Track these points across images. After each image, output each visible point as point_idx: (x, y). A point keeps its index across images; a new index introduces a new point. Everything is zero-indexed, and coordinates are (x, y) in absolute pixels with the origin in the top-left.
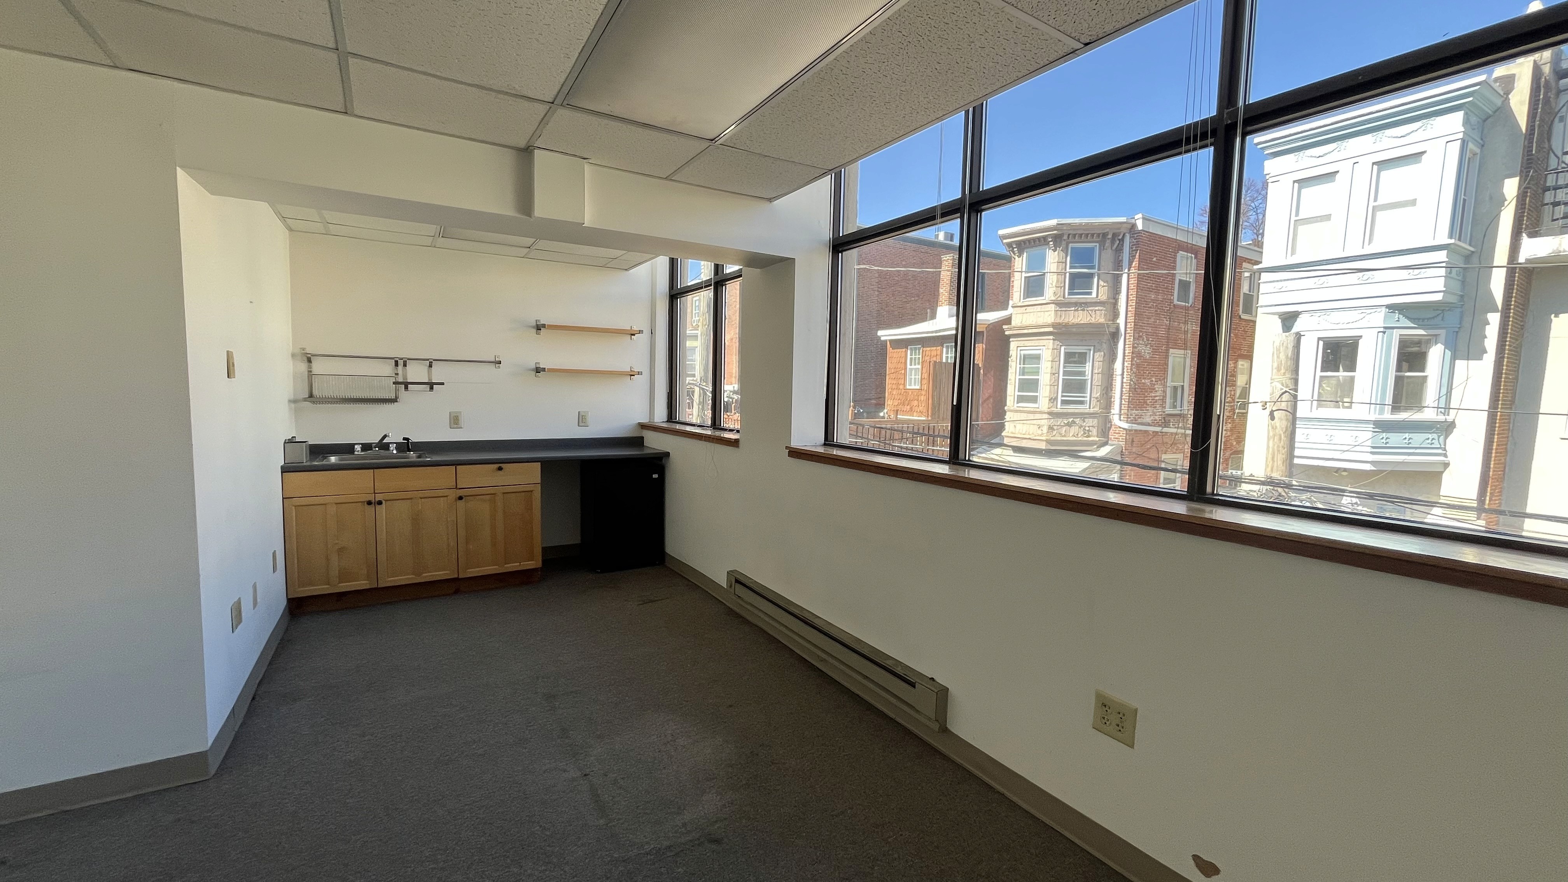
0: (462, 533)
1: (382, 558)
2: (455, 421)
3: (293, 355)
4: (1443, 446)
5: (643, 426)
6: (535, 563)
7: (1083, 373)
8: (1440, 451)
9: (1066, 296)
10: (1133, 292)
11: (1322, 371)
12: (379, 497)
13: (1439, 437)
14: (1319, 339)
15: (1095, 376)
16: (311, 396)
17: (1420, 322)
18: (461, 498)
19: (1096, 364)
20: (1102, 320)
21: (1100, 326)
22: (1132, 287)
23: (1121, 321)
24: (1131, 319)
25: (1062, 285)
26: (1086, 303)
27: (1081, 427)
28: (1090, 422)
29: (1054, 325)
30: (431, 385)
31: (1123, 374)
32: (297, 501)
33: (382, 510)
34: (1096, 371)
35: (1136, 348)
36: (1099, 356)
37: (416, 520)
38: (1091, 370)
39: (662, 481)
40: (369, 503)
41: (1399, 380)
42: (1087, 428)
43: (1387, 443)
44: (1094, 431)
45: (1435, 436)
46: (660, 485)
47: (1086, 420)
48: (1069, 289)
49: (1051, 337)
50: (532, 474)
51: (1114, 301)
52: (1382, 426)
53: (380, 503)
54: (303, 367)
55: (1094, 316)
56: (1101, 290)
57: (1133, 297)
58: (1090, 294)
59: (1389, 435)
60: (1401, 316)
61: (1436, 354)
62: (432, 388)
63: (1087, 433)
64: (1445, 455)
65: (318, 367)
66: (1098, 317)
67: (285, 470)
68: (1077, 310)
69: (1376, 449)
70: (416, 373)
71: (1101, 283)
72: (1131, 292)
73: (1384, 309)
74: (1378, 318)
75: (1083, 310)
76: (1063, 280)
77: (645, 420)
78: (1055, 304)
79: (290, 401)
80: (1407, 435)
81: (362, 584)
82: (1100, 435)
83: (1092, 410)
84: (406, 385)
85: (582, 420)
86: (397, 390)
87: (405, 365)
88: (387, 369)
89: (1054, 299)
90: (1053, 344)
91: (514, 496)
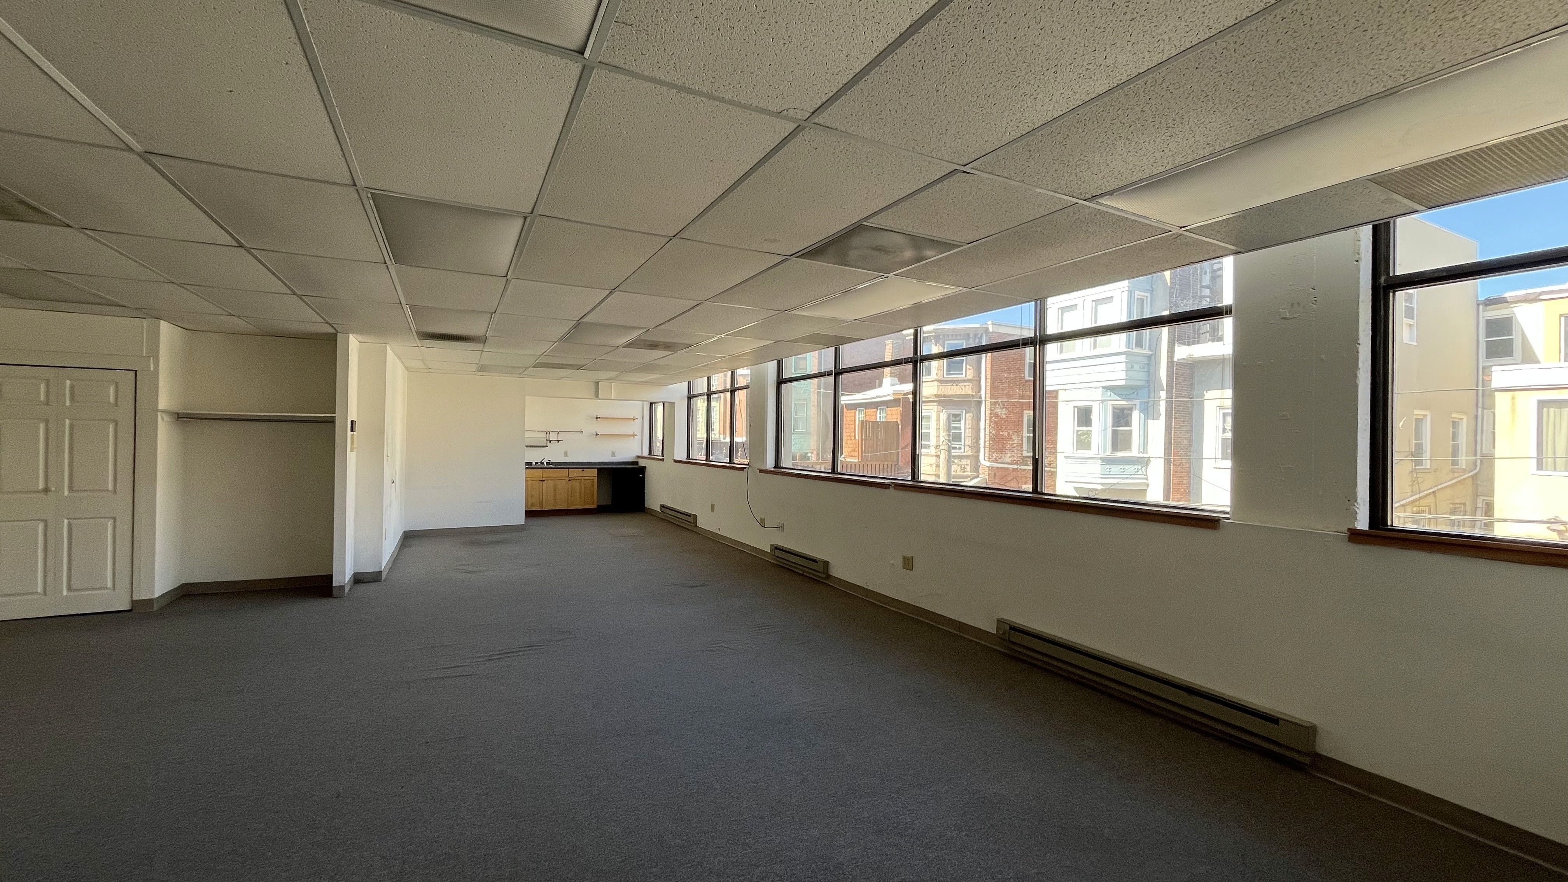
0: (570, 493)
1: (544, 500)
2: (566, 454)
4: (1145, 473)
5: (638, 457)
6: (594, 506)
7: (959, 428)
8: (1143, 476)
9: (945, 376)
10: (989, 373)
11: (1078, 426)
12: (544, 479)
13: (1142, 468)
14: (1075, 407)
15: (967, 430)
17: (1124, 397)
18: (570, 480)
19: (967, 422)
20: (970, 392)
21: (967, 396)
22: (988, 369)
23: (983, 392)
24: (988, 391)
25: (942, 368)
26: (958, 381)
27: (959, 465)
28: (965, 462)
29: (936, 396)
30: (559, 441)
31: (985, 429)
33: (545, 483)
34: (967, 426)
35: (993, 410)
36: (969, 416)
37: (555, 488)
38: (965, 426)
39: (644, 477)
40: (541, 481)
41: (1115, 433)
42: (963, 466)
43: (1110, 472)
44: (968, 468)
45: (1139, 467)
46: (643, 479)
47: (962, 460)
48: (947, 371)
49: (936, 404)
50: (594, 473)
51: (978, 379)
52: (1107, 461)
53: (544, 481)
55: (964, 389)
56: (968, 371)
57: (989, 377)
58: (962, 374)
59: (1111, 467)
60: (1112, 393)
61: (1136, 416)
63: (963, 469)
64: (1147, 479)
66: (967, 390)
68: (952, 385)
69: (1103, 475)
70: (553, 436)
71: (968, 367)
72: (988, 373)
73: (1101, 389)
74: (1098, 394)
75: (957, 385)
76: (942, 365)
77: (639, 455)
78: (938, 381)
80: (1121, 467)
81: (538, 508)
82: (972, 470)
83: (965, 454)
84: (550, 441)
85: (613, 454)
86: (548, 443)
87: (550, 433)
88: (543, 435)
89: (936, 378)
90: (937, 408)
91: (588, 481)
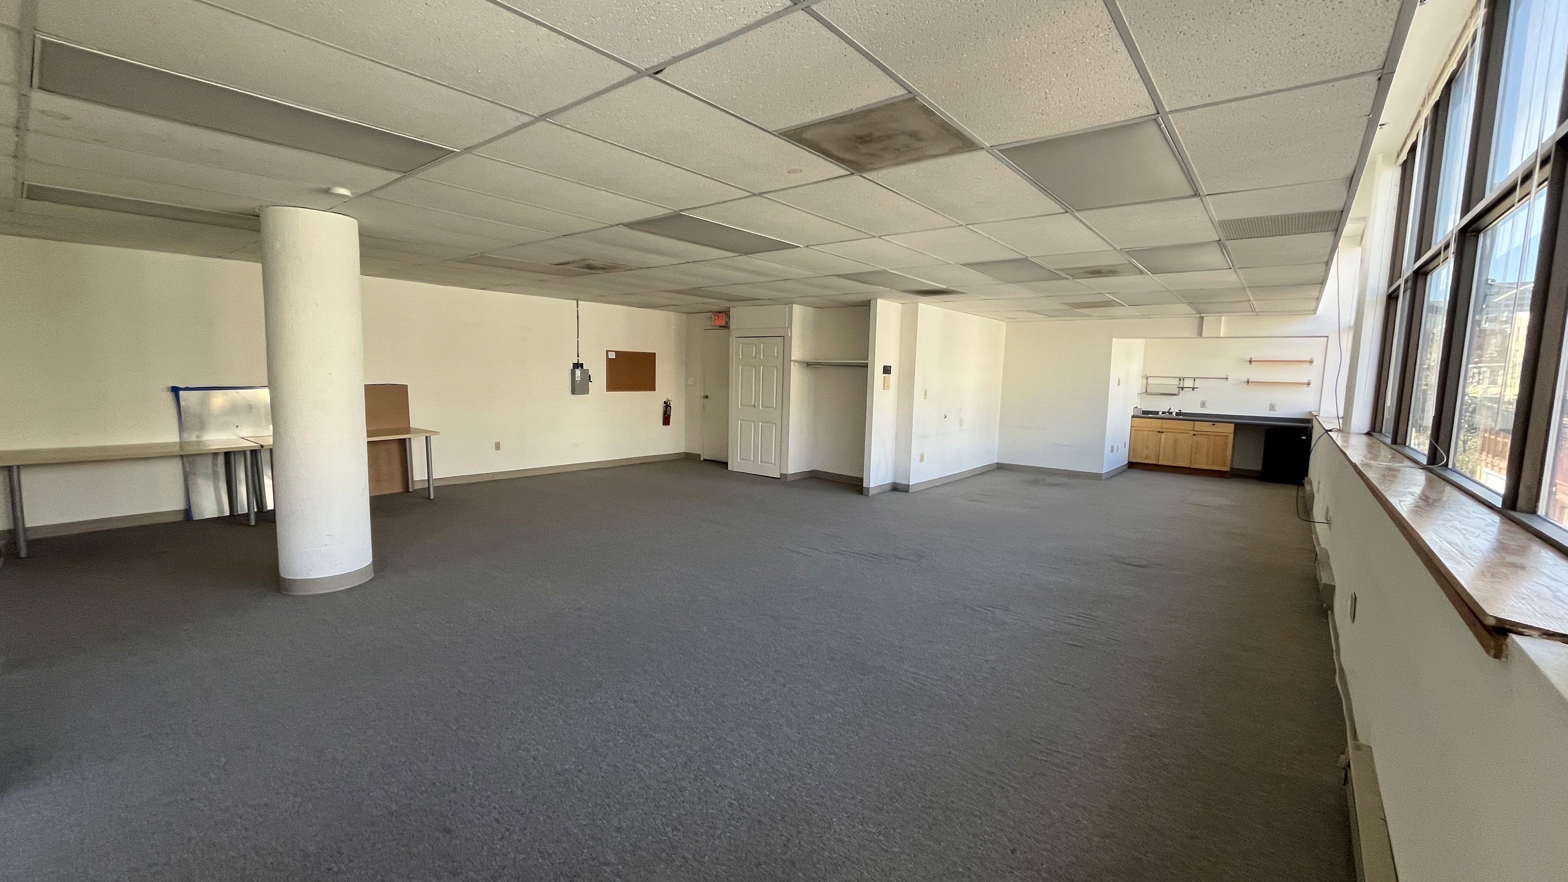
0: (1194, 449)
1: (1161, 453)
2: (1203, 405)
3: (1142, 377)
6: (1226, 469)
12: (1163, 430)
16: (1146, 392)
18: (1194, 435)
32: (1135, 428)
33: (1163, 435)
37: (1176, 441)
40: (1159, 432)
50: (1231, 428)
53: (1163, 432)
54: (1145, 381)
62: (1193, 390)
65: (1150, 381)
67: (1133, 417)
70: (1188, 383)
79: (1138, 394)
81: (1153, 462)
84: (1182, 388)
85: (1272, 407)
86: (1179, 390)
87: (1183, 380)
88: (1176, 382)
91: (1219, 437)
